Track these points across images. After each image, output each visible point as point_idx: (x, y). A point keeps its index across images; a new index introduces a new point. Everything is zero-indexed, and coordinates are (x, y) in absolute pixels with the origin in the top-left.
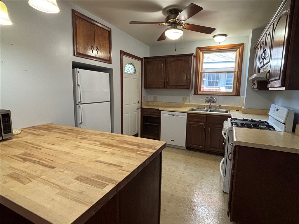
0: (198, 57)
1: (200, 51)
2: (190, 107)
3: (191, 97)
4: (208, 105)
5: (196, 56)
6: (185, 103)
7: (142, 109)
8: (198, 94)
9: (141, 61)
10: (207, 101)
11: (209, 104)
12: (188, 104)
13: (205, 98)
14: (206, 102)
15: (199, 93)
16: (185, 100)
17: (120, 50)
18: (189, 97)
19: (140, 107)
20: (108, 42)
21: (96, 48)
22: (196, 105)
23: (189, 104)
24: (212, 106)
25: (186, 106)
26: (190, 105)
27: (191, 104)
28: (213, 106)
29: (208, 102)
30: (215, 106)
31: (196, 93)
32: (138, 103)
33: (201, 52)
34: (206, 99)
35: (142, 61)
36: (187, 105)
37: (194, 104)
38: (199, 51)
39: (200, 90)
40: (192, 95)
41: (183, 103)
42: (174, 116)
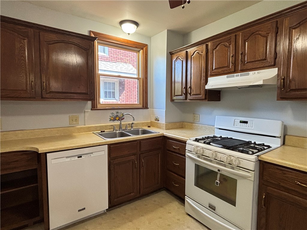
8: (98, 108)
10: (112, 119)
16: (75, 121)
18: (83, 115)
23: (84, 126)
25: (80, 131)
31: (94, 108)
34: (111, 116)
39: (99, 102)
40: (88, 111)
41: (73, 127)
42: (81, 157)
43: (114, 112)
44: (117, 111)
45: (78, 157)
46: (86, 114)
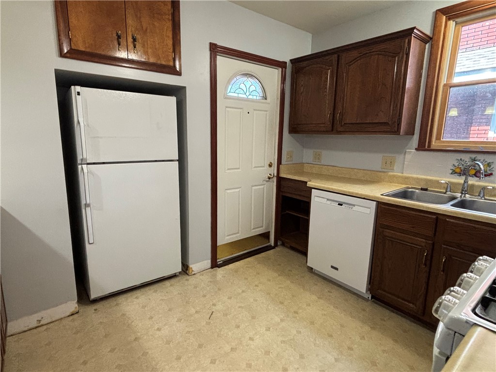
0: (438, 41)
1: (449, 19)
2: (401, 184)
3: (408, 157)
4: (459, 184)
5: (431, 38)
6: (391, 173)
7: (280, 181)
8: (432, 147)
9: (280, 69)
10: (458, 170)
11: (460, 180)
12: (400, 177)
13: (452, 160)
14: (454, 172)
15: (435, 144)
16: (389, 164)
17: (210, 43)
18: (402, 156)
19: (276, 175)
20: (169, 24)
21: (130, 40)
22: (422, 179)
23: (400, 174)
24: (473, 186)
25: (392, 180)
26: (402, 177)
27: (405, 175)
28: (479, 186)
29: (460, 174)
30: (484, 188)
31: (423, 146)
32: (270, 166)
33: (452, 24)
34: (456, 164)
35: (286, 68)
36: (394, 176)
37: (415, 176)
38: (441, 19)
39: (438, 138)
40: (411, 151)
41: (384, 172)
42: (341, 205)
43: (466, 158)
44: (473, 156)
45: (339, 204)
46: (407, 156)
